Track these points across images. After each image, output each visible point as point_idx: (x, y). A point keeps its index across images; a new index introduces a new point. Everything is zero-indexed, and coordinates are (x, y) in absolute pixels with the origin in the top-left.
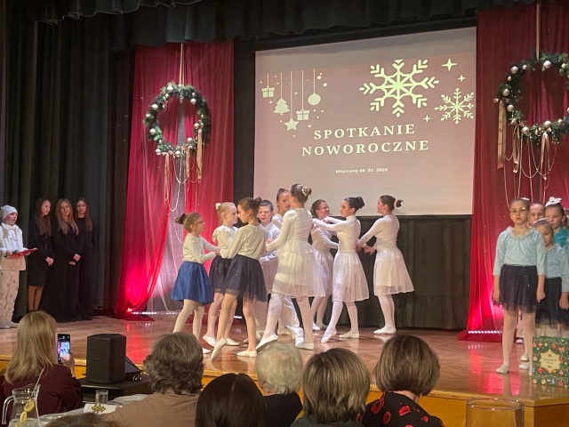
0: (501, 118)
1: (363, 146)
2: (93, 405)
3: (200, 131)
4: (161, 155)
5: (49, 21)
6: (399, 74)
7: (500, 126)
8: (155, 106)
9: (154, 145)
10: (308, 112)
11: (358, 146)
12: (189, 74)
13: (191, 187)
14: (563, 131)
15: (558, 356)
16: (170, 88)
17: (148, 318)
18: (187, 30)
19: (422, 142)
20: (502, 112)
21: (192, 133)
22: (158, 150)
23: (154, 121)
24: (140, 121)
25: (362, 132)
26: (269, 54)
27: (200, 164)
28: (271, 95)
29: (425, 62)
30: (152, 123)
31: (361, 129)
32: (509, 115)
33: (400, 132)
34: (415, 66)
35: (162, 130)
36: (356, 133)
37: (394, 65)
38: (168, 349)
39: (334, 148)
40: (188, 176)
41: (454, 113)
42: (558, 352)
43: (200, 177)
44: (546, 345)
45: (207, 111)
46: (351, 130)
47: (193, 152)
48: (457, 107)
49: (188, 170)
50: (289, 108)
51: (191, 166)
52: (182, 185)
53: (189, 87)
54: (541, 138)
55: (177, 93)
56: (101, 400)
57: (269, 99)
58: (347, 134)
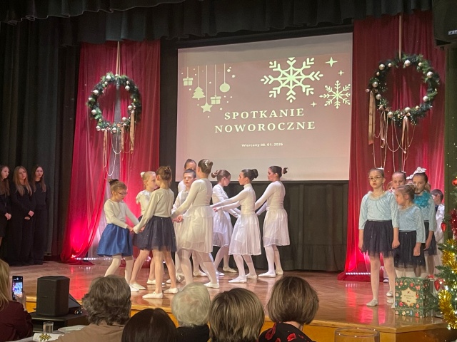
0: (371, 105)
1: (264, 125)
2: (41, 334)
3: (133, 112)
4: (101, 131)
5: (9, 22)
6: (291, 68)
7: (371, 111)
8: (96, 92)
9: (95, 123)
10: (220, 98)
11: (260, 125)
12: (124, 66)
13: (125, 157)
14: (420, 115)
15: (415, 293)
16: (109, 77)
17: (89, 263)
18: (123, 31)
19: (310, 123)
20: (372, 100)
21: (127, 113)
22: (98, 127)
23: (95, 103)
24: (83, 103)
25: (262, 114)
26: (189, 51)
27: (132, 138)
28: (191, 83)
29: (313, 59)
30: (93, 105)
31: (261, 112)
32: (377, 102)
33: (292, 115)
34: (304, 63)
35: (102, 111)
36: (258, 115)
37: (288, 62)
38: (102, 289)
39: (240, 127)
40: (123, 148)
41: (335, 100)
42: (415, 290)
43: (132, 149)
44: (406, 284)
45: (138, 96)
46: (254, 112)
47: (127, 129)
48: (337, 95)
49: (123, 143)
50: (205, 94)
51: (125, 139)
52: (118, 155)
53: (124, 76)
54: (402, 120)
55: (114, 81)
56: (47, 331)
57: (188, 87)
58: (251, 115)
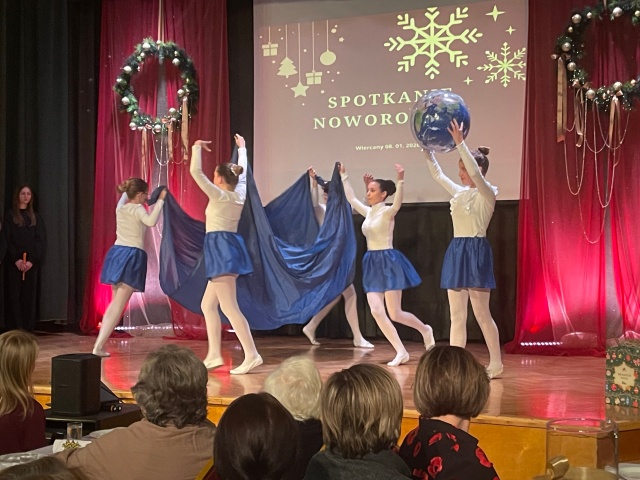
0: (560, 79)
1: (389, 116)
3: (185, 99)
4: (137, 130)
6: (432, 25)
7: (560, 89)
8: (128, 69)
9: (127, 117)
10: (321, 74)
11: (383, 116)
12: (171, 28)
13: (175, 170)
14: (638, 94)
15: (633, 370)
16: (146, 45)
17: (124, 335)
21: (176, 102)
22: (132, 124)
23: (127, 87)
24: (108, 87)
25: (388, 99)
26: (271, 2)
28: (274, 52)
29: (466, 9)
30: (124, 92)
31: (386, 95)
32: (569, 75)
34: (452, 16)
35: (137, 98)
36: (380, 100)
37: (427, 14)
39: (353, 118)
40: (171, 156)
41: (502, 73)
43: (186, 157)
44: (620, 356)
45: (193, 75)
46: (374, 96)
47: (177, 125)
48: (505, 65)
49: (171, 149)
50: (297, 69)
51: (174, 143)
52: (164, 168)
53: (170, 43)
54: (609, 103)
55: (156, 51)
56: (74, 436)
57: (271, 58)
58: (370, 100)
